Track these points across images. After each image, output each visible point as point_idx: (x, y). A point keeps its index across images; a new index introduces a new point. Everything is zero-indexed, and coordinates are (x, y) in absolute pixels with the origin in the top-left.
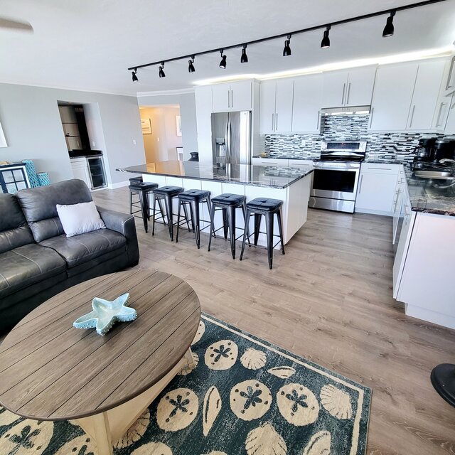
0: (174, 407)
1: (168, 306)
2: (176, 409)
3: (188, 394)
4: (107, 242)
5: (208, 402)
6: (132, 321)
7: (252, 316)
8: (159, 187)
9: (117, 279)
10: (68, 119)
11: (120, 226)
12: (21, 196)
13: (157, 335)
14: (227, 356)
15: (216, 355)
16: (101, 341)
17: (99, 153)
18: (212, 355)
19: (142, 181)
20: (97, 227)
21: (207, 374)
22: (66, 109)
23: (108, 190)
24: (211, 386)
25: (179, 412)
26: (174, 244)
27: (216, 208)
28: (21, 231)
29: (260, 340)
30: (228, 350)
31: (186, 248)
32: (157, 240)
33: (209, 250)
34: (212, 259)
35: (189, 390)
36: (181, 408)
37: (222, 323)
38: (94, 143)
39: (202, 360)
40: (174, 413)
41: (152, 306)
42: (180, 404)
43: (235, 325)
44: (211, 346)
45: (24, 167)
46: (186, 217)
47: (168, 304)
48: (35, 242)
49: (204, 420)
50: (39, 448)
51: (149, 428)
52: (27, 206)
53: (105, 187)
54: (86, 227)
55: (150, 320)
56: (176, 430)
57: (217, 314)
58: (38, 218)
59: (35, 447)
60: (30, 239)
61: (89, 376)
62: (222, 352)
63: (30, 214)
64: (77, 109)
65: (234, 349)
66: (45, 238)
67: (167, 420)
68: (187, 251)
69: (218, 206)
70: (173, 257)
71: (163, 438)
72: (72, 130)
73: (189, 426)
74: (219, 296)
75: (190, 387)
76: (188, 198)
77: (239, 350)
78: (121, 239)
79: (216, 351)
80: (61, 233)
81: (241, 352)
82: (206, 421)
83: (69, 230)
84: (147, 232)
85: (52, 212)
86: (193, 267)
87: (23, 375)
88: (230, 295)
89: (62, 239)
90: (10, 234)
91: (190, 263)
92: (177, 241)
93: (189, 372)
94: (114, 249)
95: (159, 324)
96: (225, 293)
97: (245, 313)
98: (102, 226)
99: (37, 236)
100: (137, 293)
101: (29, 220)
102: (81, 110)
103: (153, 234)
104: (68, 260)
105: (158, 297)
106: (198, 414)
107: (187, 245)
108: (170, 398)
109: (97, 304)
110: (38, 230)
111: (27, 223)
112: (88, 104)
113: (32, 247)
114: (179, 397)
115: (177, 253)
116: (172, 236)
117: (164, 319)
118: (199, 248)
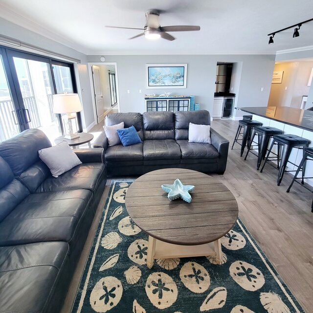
0: (193, 274)
1: (213, 208)
2: (193, 276)
3: (206, 275)
4: (206, 152)
5: (215, 294)
6: (188, 203)
7: (299, 273)
8: (263, 126)
9: (196, 175)
10: (222, 73)
11: (218, 145)
12: (176, 115)
13: (194, 220)
14: (250, 280)
15: (241, 271)
16: (169, 202)
17: (233, 95)
18: (238, 269)
19: (251, 118)
20: (206, 141)
21: (226, 277)
22: (222, 67)
23: (231, 120)
24: (223, 286)
25: (194, 279)
26: (258, 173)
27: (308, 157)
28: (171, 132)
29: (293, 298)
30: (254, 277)
31: (266, 179)
32: (246, 164)
33: (288, 191)
34: (287, 200)
35: (208, 274)
36: (196, 278)
37: (262, 254)
38: (232, 88)
39: (228, 264)
40: (191, 276)
41: (204, 202)
42: (197, 275)
43: (273, 264)
44: (241, 262)
45: (189, 99)
46: (278, 155)
47: (214, 207)
48: (175, 139)
49: (206, 300)
50: (135, 232)
51: (174, 269)
52: (178, 120)
53: (230, 118)
54: (199, 140)
55: (197, 209)
56: (187, 286)
57: (263, 244)
58: (180, 127)
59: (134, 230)
60: (173, 137)
61: (154, 214)
62: (248, 273)
63: (178, 124)
64: (229, 66)
65: (260, 281)
66: (180, 139)
67: (185, 276)
68: (265, 183)
69: (310, 156)
70: (251, 182)
71: (178, 283)
72: (222, 80)
73: (194, 293)
74: (273, 232)
75: (210, 273)
76: (282, 140)
77: (264, 285)
78: (215, 153)
79: (243, 268)
80: (187, 139)
81: (266, 288)
82: (206, 303)
83: (191, 138)
84: (241, 156)
85: (186, 126)
86: (263, 197)
87: (136, 195)
88: (287, 239)
89: (186, 142)
90: (166, 132)
91: (263, 193)
92: (261, 172)
93: (215, 263)
94: (209, 158)
95: (200, 215)
96: (281, 234)
97: (292, 263)
98: (209, 142)
99: (177, 136)
100: (201, 189)
101: (176, 127)
102: (231, 66)
103: (245, 159)
104: (183, 154)
105: (211, 199)
106: (204, 293)
107: (269, 179)
108: (194, 266)
109: (177, 183)
110: (178, 134)
111: (175, 128)
112: (236, 63)
113: (172, 141)
114: (199, 272)
115: (256, 180)
116: (259, 166)
117: (205, 214)
118: (279, 185)
